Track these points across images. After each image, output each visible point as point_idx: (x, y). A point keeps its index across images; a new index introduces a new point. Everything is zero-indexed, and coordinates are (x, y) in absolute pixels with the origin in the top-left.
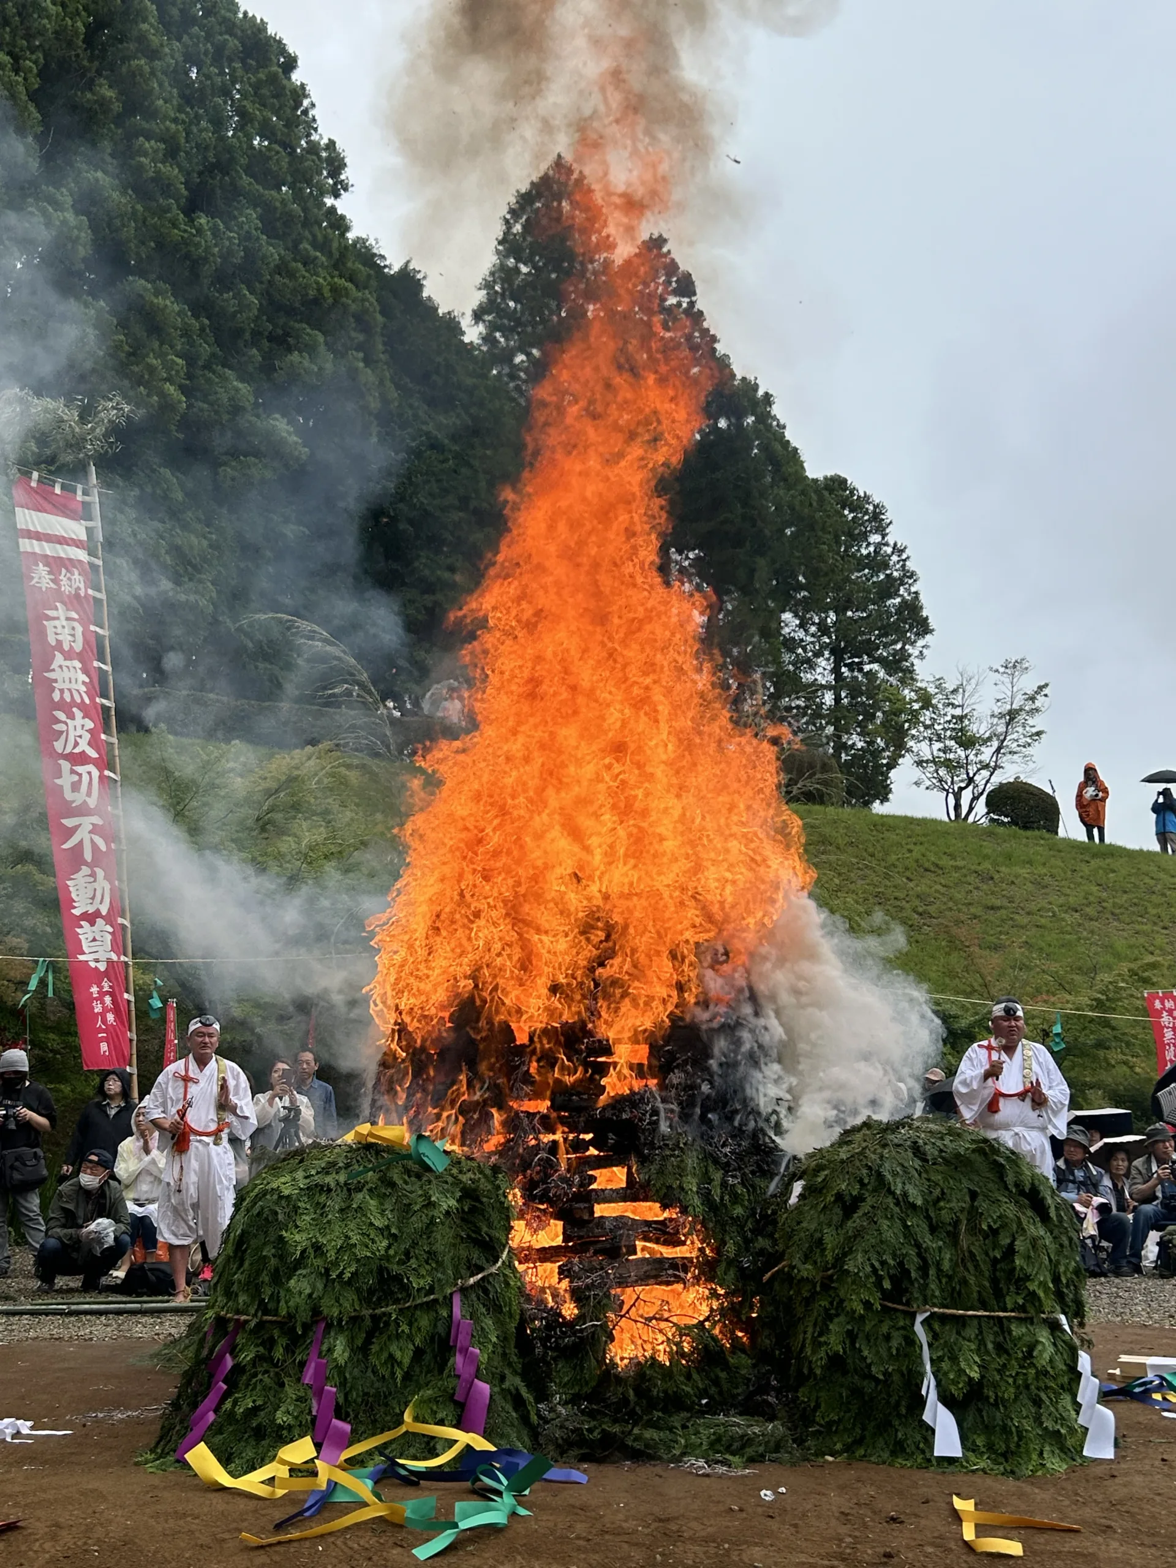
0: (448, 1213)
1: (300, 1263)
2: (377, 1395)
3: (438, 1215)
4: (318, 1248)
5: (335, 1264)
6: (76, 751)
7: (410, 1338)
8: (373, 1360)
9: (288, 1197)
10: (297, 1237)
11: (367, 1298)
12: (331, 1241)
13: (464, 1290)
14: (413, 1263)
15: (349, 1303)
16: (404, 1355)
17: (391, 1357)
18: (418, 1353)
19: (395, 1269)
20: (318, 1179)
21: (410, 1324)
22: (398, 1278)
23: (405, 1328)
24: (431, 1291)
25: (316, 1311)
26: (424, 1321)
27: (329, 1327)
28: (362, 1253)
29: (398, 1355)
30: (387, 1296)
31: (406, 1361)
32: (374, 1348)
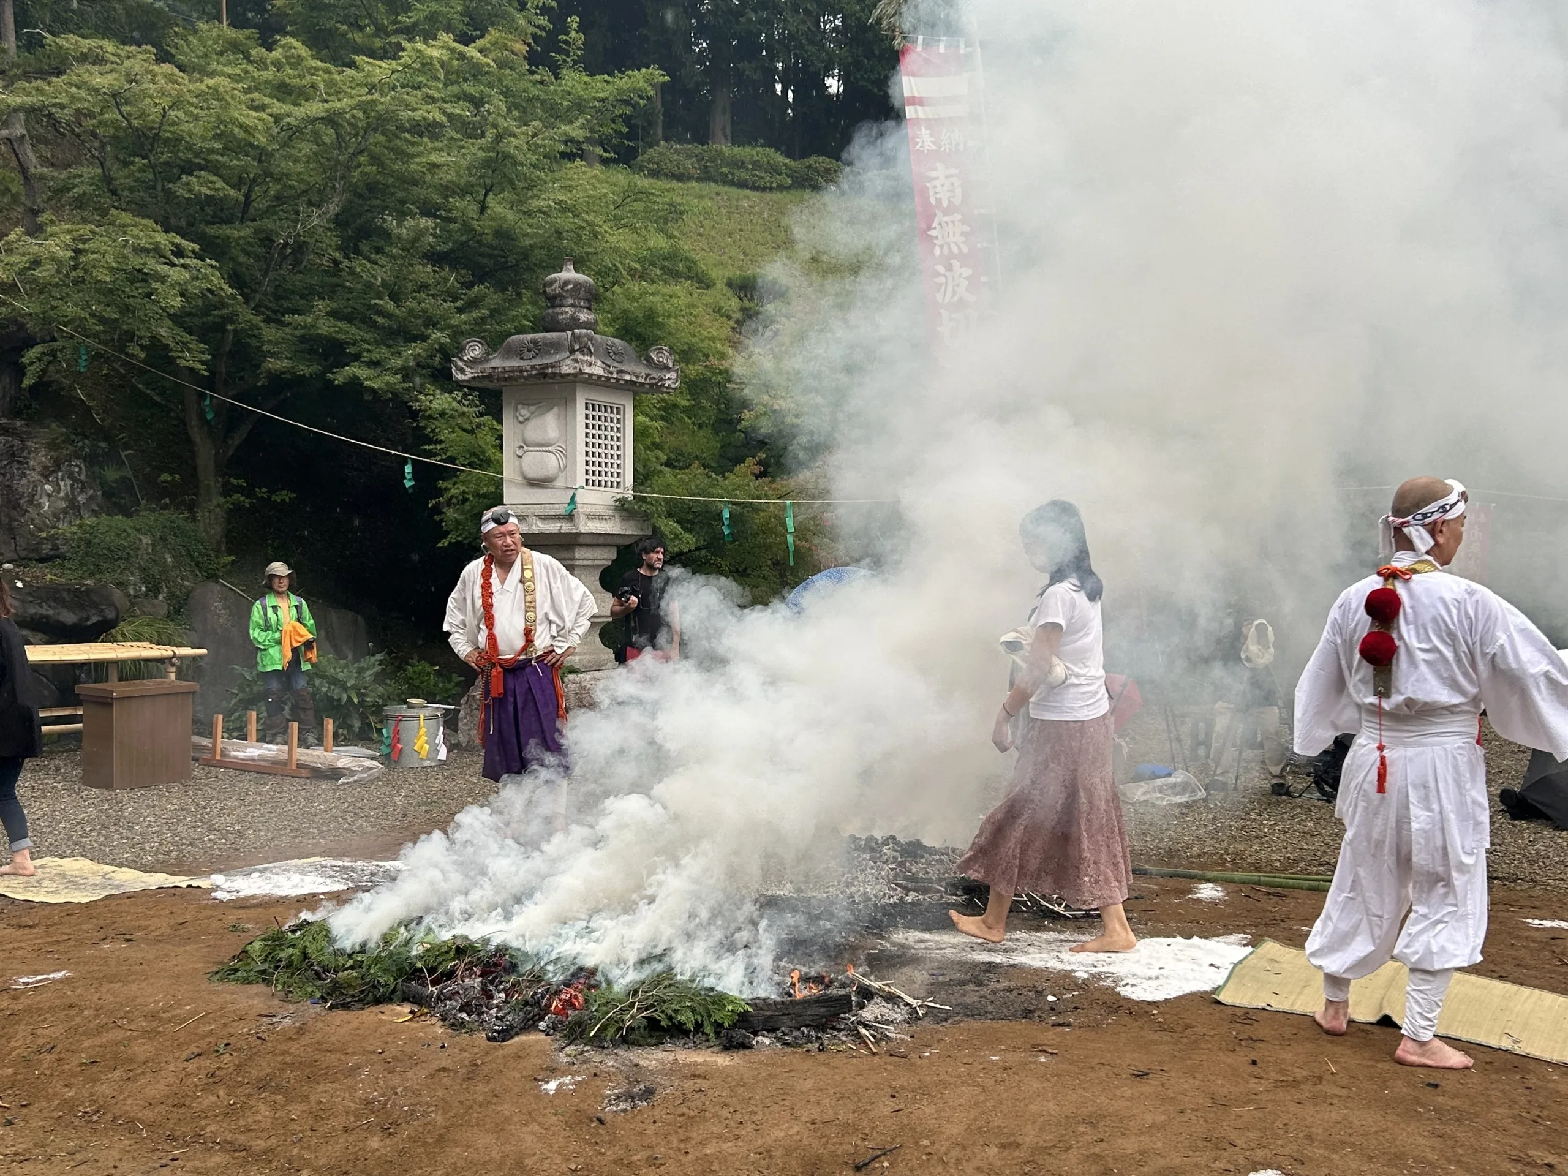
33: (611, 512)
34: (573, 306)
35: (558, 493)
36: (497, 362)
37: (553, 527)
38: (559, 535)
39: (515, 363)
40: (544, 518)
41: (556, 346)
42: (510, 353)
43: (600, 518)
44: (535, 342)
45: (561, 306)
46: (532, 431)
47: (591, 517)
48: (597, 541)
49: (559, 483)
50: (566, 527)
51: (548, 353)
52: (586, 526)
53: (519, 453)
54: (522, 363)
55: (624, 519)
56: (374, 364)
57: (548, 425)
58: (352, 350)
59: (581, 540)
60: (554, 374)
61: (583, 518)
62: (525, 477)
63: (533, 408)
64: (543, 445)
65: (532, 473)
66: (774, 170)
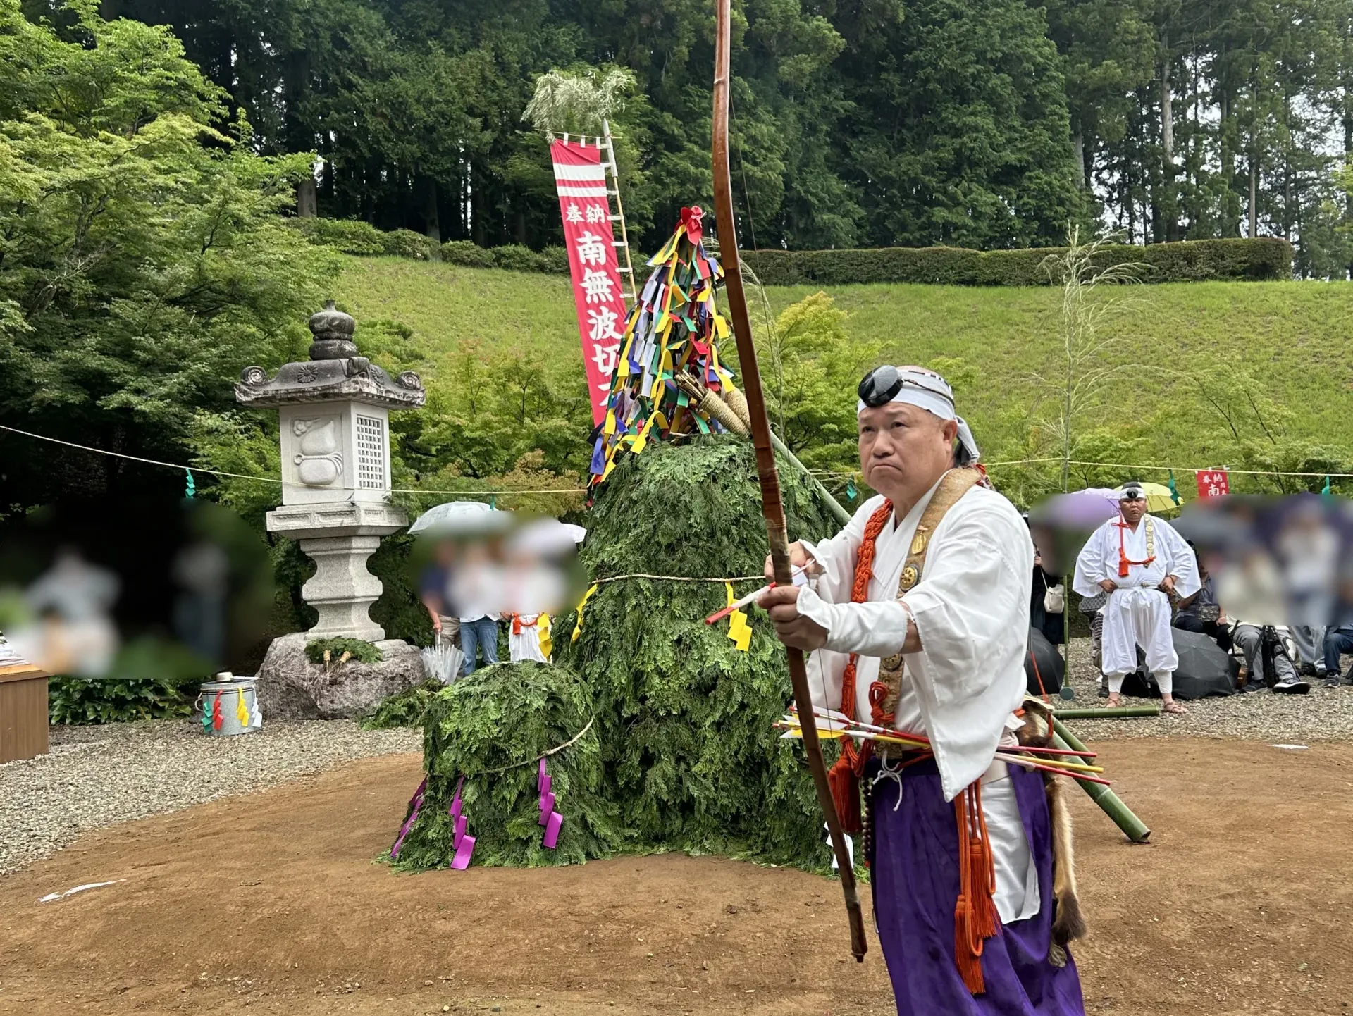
0: (538, 709)
1: (448, 741)
2: (495, 821)
3: (531, 710)
4: (458, 733)
5: (467, 742)
6: (605, 337)
7: (515, 786)
8: (494, 800)
9: (446, 701)
10: (448, 726)
11: (486, 763)
12: (465, 729)
13: (549, 757)
14: (513, 741)
15: (476, 766)
16: (510, 796)
17: (504, 798)
18: (521, 795)
19: (501, 745)
20: (466, 689)
21: (515, 779)
22: (503, 751)
23: (512, 781)
24: (524, 758)
25: (457, 772)
26: (523, 777)
27: (466, 780)
28: (481, 736)
29: (508, 796)
30: (500, 762)
31: (513, 800)
32: (494, 793)
33: (381, 508)
34: (339, 338)
35: (337, 493)
36: (274, 387)
37: (335, 522)
38: (342, 528)
39: (292, 386)
40: (325, 515)
41: (333, 371)
42: (286, 377)
43: (374, 512)
44: (311, 368)
45: (329, 338)
46: (310, 442)
47: (368, 512)
48: (372, 532)
49: (337, 484)
50: (348, 521)
51: (324, 377)
52: (366, 520)
53: (297, 461)
54: (301, 386)
55: (390, 513)
56: (138, 392)
57: (325, 436)
58: (116, 380)
59: (361, 532)
60: (336, 395)
61: (362, 512)
62: (303, 481)
63: (309, 423)
64: (320, 454)
65: (311, 478)
66: (369, 239)
